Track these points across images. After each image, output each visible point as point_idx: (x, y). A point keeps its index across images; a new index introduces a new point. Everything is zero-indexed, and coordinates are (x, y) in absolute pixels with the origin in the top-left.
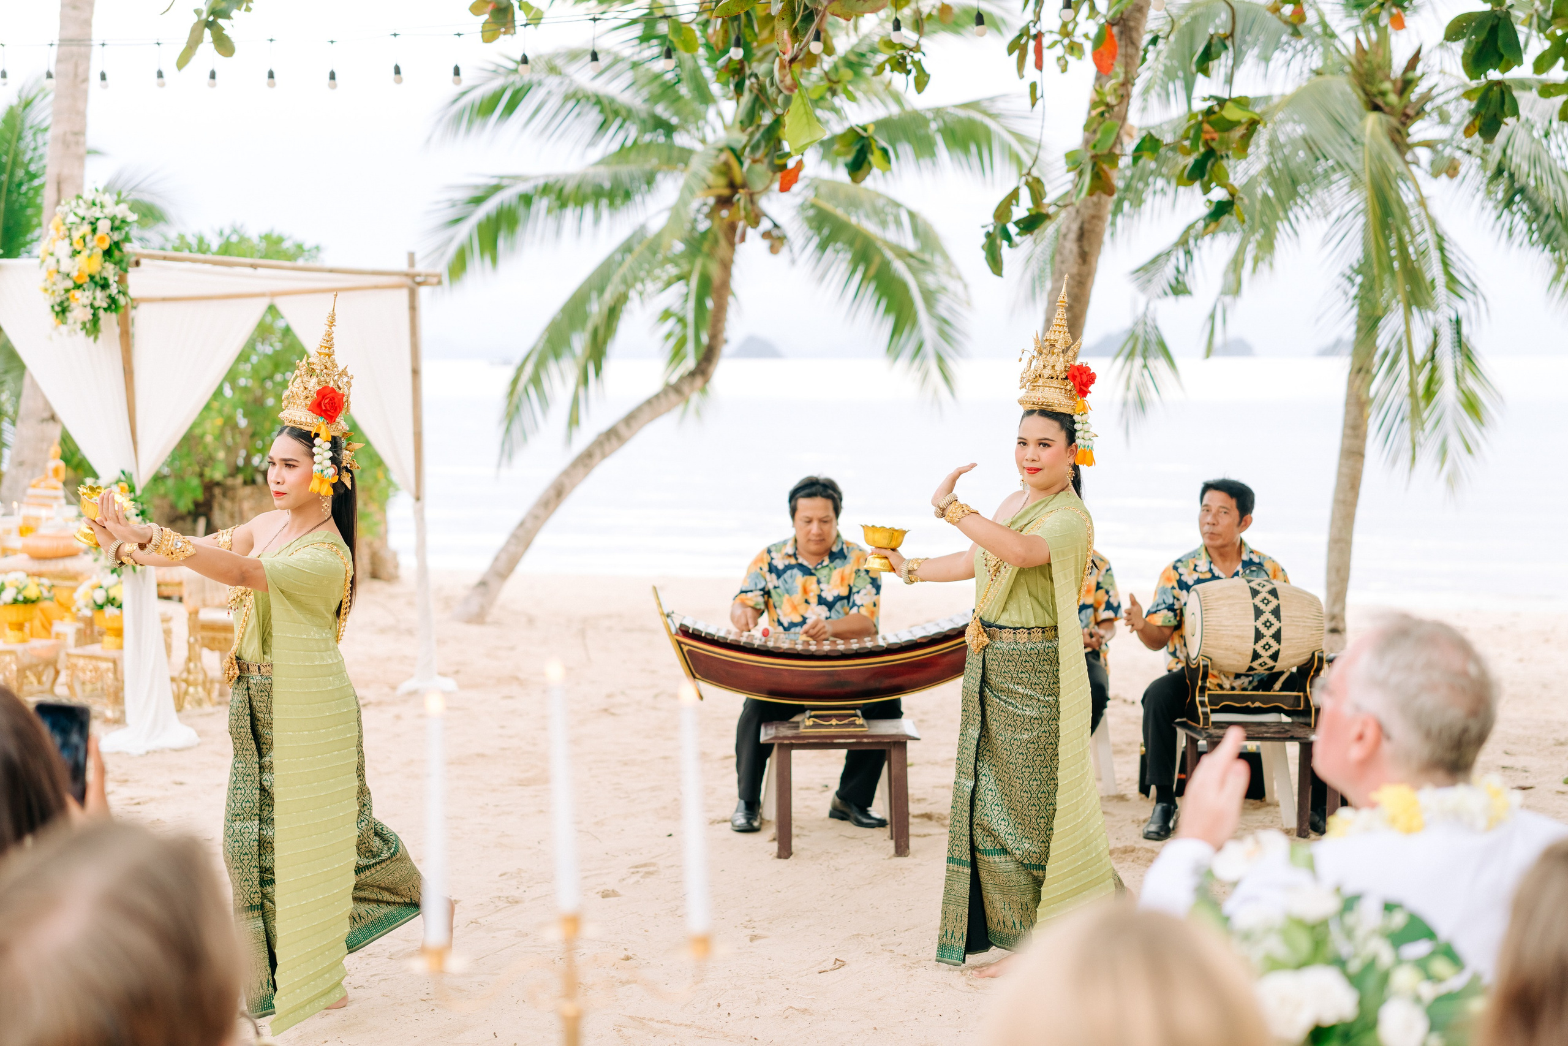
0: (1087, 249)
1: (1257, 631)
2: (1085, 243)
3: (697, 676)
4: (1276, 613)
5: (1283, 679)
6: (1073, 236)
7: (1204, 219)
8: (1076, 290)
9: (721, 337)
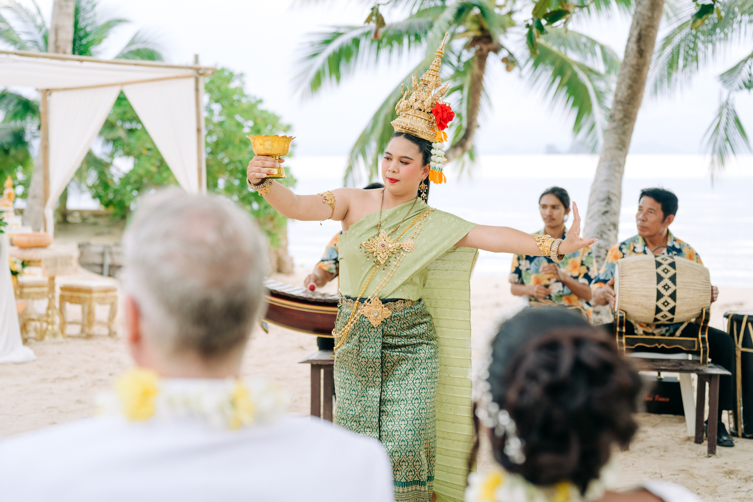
0: (643, 47)
1: (659, 293)
2: (642, 44)
4: (673, 279)
5: (682, 327)
6: (634, 39)
9: (474, 124)
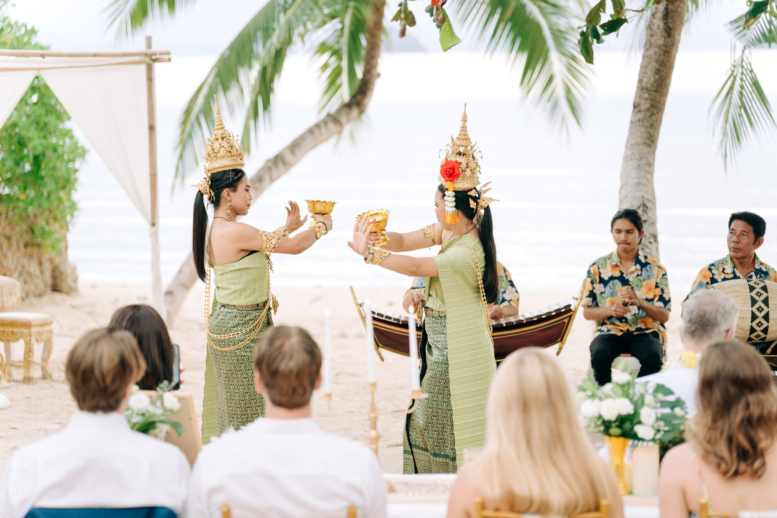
0: (671, 25)
1: (753, 314)
2: (670, 21)
3: (380, 345)
4: (766, 301)
5: (772, 346)
6: (659, 15)
7: (745, 15)
8: (662, 57)
9: (374, 72)
